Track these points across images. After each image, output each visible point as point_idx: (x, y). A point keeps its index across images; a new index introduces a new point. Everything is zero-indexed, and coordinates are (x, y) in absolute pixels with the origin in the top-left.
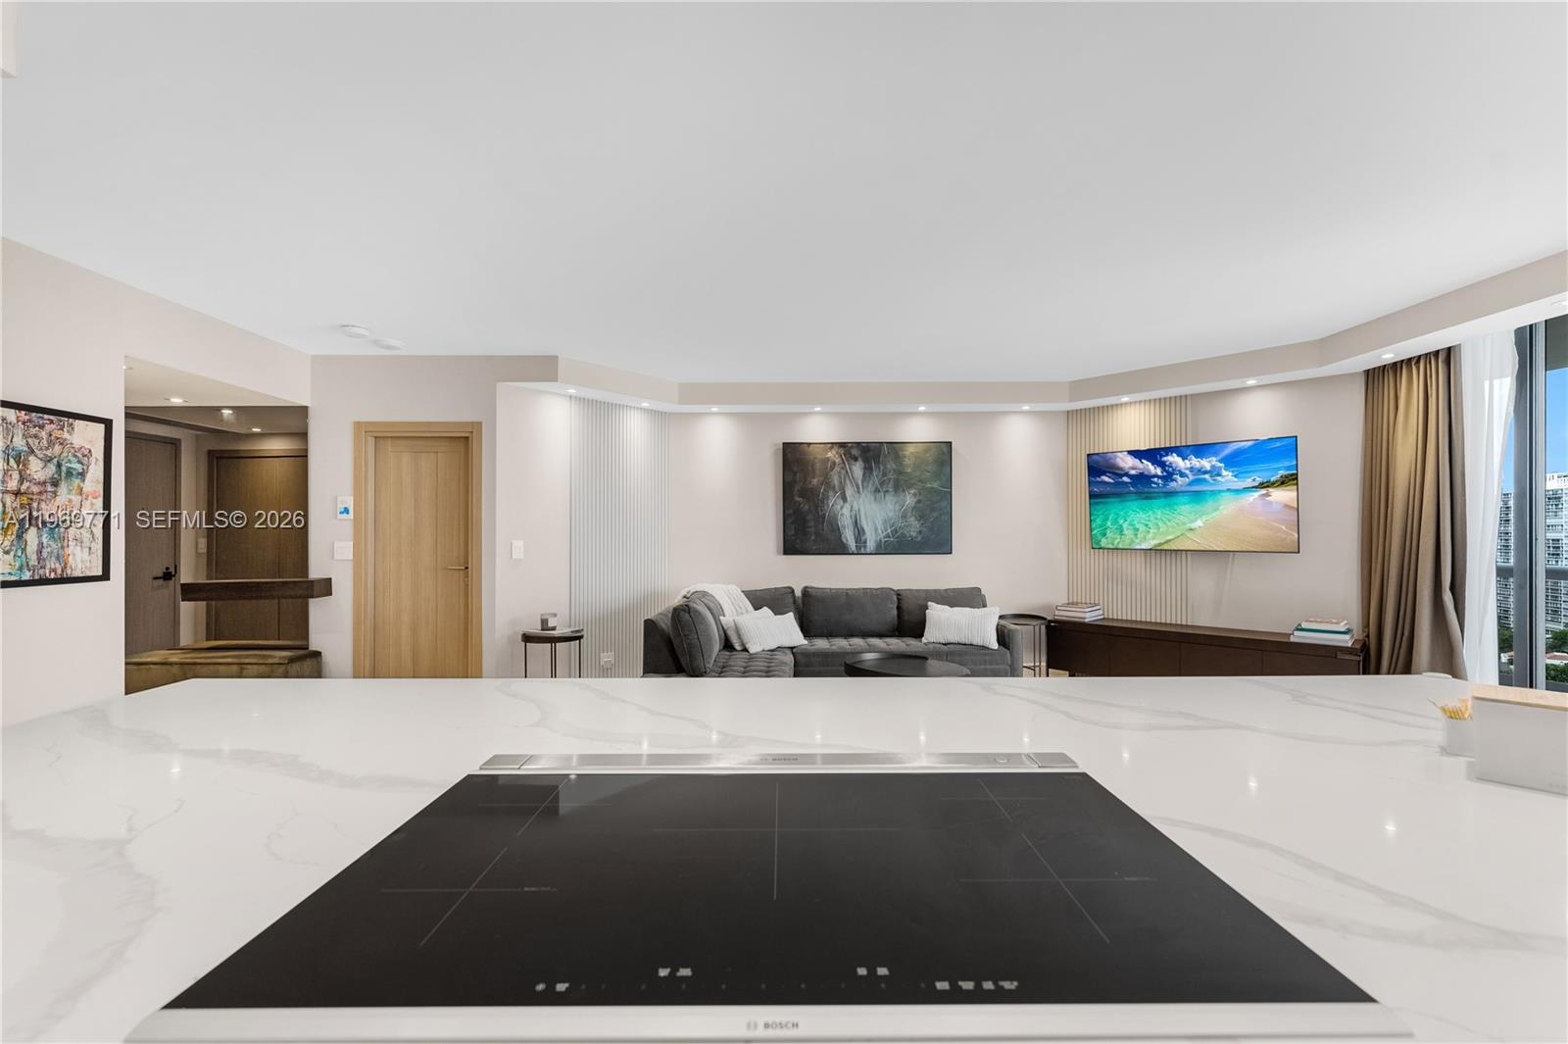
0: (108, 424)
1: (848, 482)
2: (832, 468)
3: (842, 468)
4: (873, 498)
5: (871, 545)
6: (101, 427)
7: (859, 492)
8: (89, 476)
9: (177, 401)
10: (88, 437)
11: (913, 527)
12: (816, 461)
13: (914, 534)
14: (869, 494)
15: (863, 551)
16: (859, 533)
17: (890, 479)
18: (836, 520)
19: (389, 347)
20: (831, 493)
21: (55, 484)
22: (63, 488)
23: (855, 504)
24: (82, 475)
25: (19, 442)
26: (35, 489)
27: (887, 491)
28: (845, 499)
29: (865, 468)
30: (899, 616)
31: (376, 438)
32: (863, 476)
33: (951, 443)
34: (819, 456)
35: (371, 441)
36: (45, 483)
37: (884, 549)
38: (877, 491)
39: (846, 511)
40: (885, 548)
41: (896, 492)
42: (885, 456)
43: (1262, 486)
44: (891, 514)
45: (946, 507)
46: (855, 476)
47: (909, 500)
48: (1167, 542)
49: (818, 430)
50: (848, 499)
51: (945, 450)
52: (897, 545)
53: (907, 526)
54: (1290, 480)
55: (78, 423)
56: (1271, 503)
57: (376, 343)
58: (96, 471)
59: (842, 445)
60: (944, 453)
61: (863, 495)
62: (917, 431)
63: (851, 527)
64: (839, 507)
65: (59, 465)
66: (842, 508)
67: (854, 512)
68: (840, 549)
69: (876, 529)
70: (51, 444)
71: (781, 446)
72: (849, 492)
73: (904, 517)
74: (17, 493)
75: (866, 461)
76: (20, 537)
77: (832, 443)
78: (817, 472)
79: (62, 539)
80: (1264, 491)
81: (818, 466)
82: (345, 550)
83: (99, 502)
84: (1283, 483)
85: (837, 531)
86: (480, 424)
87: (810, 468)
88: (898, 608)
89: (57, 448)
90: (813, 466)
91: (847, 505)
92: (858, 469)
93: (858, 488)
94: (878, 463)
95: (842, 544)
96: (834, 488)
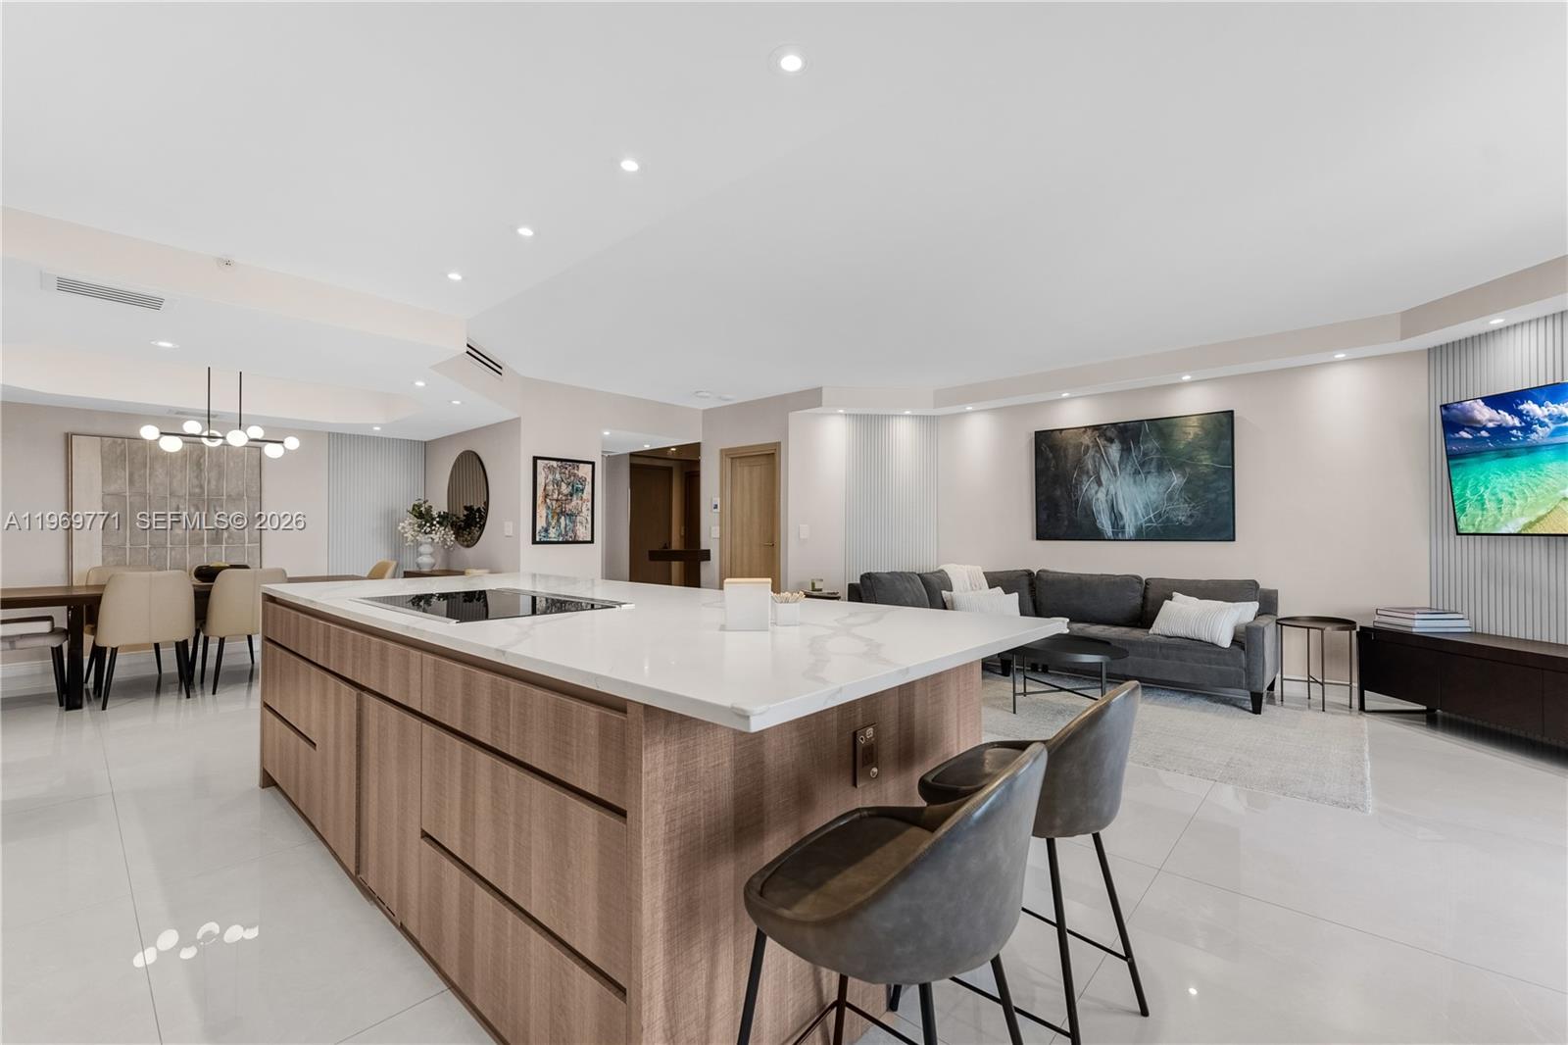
0: (593, 464)
1: (1103, 465)
2: (1085, 454)
3: (1096, 452)
4: (1132, 480)
5: (1130, 530)
6: (590, 466)
7: (1115, 475)
8: (585, 492)
9: (647, 447)
10: (584, 471)
11: (1182, 513)
12: (1069, 447)
13: (1183, 519)
14: (1127, 477)
15: (1120, 536)
16: (1116, 518)
17: (1152, 459)
18: (1091, 505)
19: (728, 400)
20: (1085, 478)
21: (572, 495)
22: (575, 498)
23: (1112, 487)
24: (582, 490)
25: (558, 476)
26: (564, 498)
27: (1149, 473)
28: (1099, 483)
29: (1122, 450)
30: (1140, 604)
31: (732, 458)
32: (1121, 457)
33: (1232, 412)
34: (1071, 441)
35: (729, 461)
36: (566, 495)
37: (1144, 535)
38: (1137, 472)
39: (1101, 495)
40: (1147, 534)
41: (1159, 472)
42: (1147, 435)
44: (1154, 497)
45: (1225, 487)
46: (1112, 458)
47: (1177, 480)
48: (1539, 519)
49: (1074, 414)
50: (1104, 483)
51: (1225, 420)
52: (1161, 530)
53: (1173, 510)
55: (581, 465)
57: (720, 398)
58: (588, 488)
59: (1096, 428)
60: (1223, 425)
61: (1120, 479)
62: (1192, 402)
63: (1107, 511)
64: (1093, 491)
65: (573, 486)
66: (1096, 493)
67: (1110, 497)
68: (1096, 535)
69: (1136, 514)
70: (570, 476)
71: (1033, 436)
72: (1105, 475)
73: (1170, 498)
74: (557, 500)
75: (1124, 442)
76: (558, 521)
77: (1085, 427)
78: (1070, 457)
79: (574, 522)
81: (1071, 451)
82: (716, 532)
83: (590, 504)
85: (1091, 515)
86: (779, 443)
87: (1062, 454)
88: (1143, 595)
89: (572, 478)
90: (1066, 449)
91: (1103, 490)
92: (1114, 451)
93: (1114, 471)
94: (1137, 443)
95: (1097, 528)
96: (1088, 473)
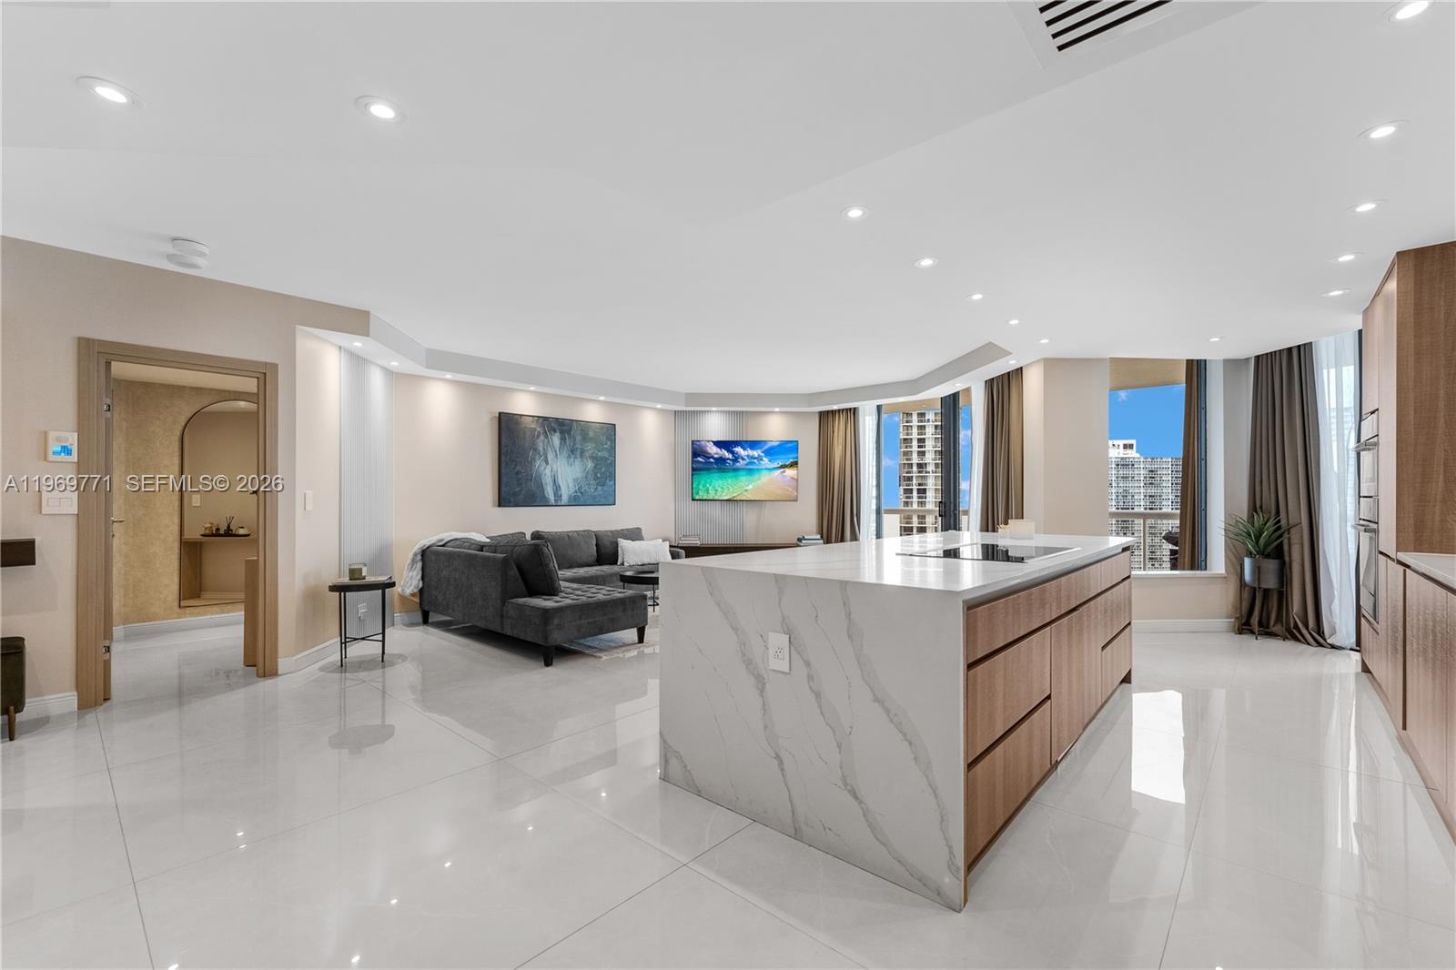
1: (549, 448)
2: (538, 436)
3: (545, 437)
4: (566, 461)
5: (565, 499)
7: (556, 456)
11: (591, 485)
12: (525, 429)
13: (591, 490)
14: (563, 459)
15: (559, 504)
16: (557, 488)
17: (577, 448)
18: (541, 479)
20: (537, 457)
23: (554, 466)
27: (575, 457)
28: (547, 463)
29: (561, 439)
30: (597, 551)
32: (561, 444)
33: (615, 425)
38: (569, 457)
40: (573, 501)
41: (581, 457)
42: (573, 430)
43: (782, 467)
44: (578, 475)
45: (612, 471)
46: (555, 444)
47: (589, 464)
49: (525, 404)
50: (550, 462)
52: (581, 499)
53: (587, 484)
54: (794, 464)
56: (785, 476)
59: (545, 418)
60: (610, 430)
61: (559, 460)
62: (592, 414)
63: (551, 484)
64: (543, 468)
66: (545, 469)
67: (553, 473)
68: (544, 503)
69: (567, 486)
71: (496, 415)
72: (550, 456)
73: (586, 477)
75: (562, 432)
80: (782, 470)
81: (528, 434)
84: (791, 466)
85: (541, 487)
87: (521, 435)
88: (597, 545)
90: (524, 434)
91: (549, 467)
92: (556, 439)
93: (556, 454)
94: (569, 435)
95: (544, 496)
96: (539, 453)
